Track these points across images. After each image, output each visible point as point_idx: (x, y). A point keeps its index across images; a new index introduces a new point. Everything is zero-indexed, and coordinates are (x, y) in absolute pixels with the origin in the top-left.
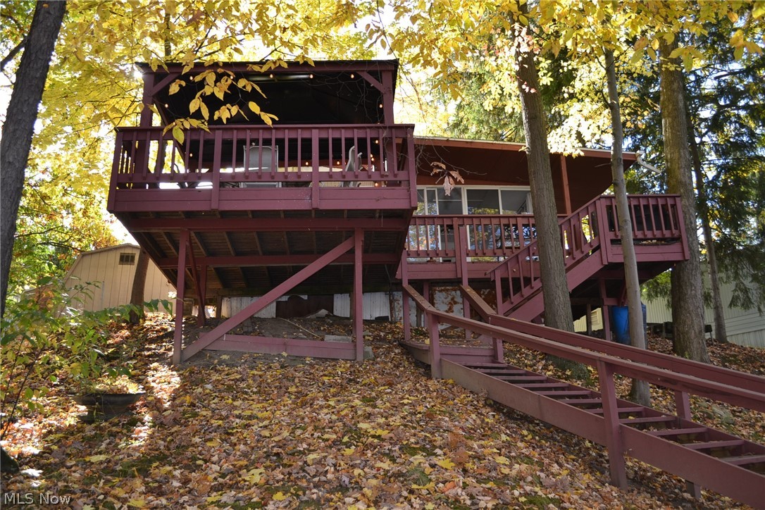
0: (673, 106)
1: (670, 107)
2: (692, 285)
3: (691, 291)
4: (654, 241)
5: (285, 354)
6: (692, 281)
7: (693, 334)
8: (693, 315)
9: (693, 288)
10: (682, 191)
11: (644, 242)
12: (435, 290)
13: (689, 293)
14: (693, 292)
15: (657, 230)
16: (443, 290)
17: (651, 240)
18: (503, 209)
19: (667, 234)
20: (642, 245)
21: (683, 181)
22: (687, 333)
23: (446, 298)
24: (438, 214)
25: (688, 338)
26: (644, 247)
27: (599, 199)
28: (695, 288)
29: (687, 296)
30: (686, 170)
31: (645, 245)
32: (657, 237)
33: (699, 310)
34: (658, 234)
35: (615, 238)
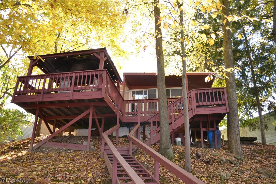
0: (227, 54)
1: (226, 54)
2: (233, 122)
3: (233, 124)
4: (215, 106)
5: (64, 149)
6: (233, 121)
7: (234, 142)
8: (234, 134)
9: (234, 123)
10: (230, 86)
11: (211, 106)
12: (146, 126)
13: (232, 125)
14: (234, 125)
15: (215, 101)
16: (149, 126)
17: (214, 105)
18: (171, 96)
19: (220, 103)
20: (209, 107)
21: (230, 82)
22: (231, 141)
23: (149, 129)
24: (148, 98)
25: (232, 143)
26: (210, 108)
27: (192, 91)
28: (235, 123)
29: (231, 127)
30: (232, 78)
31: (210, 107)
32: (216, 104)
33: (236, 132)
34: (216, 103)
35: (198, 105)
